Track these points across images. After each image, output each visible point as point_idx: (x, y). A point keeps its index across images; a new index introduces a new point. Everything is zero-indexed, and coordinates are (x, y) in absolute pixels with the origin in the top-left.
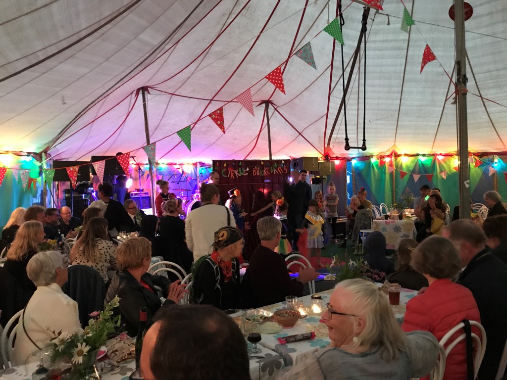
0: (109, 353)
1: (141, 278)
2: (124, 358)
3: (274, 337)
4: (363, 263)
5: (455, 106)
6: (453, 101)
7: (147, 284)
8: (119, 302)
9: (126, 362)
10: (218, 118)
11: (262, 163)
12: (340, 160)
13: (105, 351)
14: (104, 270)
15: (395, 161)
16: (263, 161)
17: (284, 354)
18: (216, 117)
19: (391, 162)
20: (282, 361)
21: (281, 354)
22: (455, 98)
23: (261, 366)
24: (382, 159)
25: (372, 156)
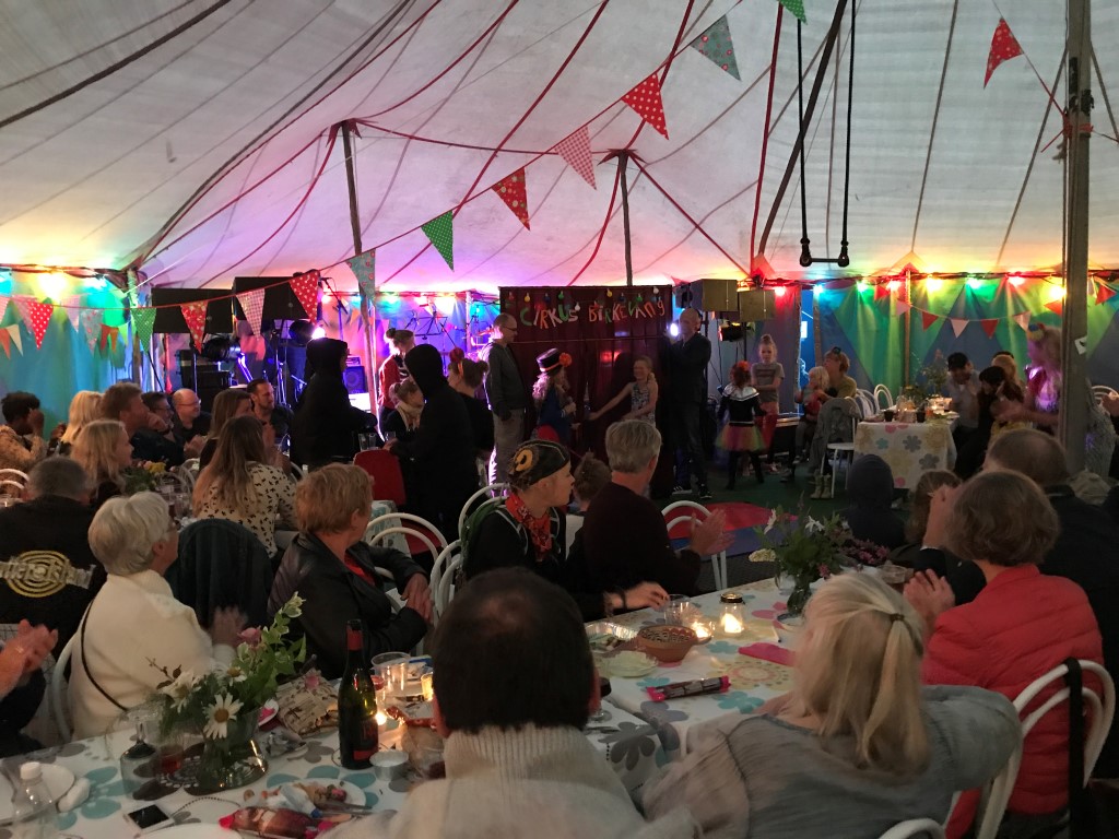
0: (282, 716)
1: (347, 551)
2: (314, 726)
3: (639, 684)
4: (839, 524)
5: (1062, 162)
6: (1057, 152)
7: (359, 564)
8: (300, 607)
9: (320, 735)
10: (513, 192)
11: (610, 294)
12: (786, 286)
13: (273, 711)
14: (267, 530)
15: (912, 288)
16: (612, 288)
17: (660, 724)
18: (510, 191)
19: (903, 290)
20: (656, 738)
21: (654, 724)
22: (1063, 146)
23: (610, 749)
24: (882, 286)
25: (860, 278)
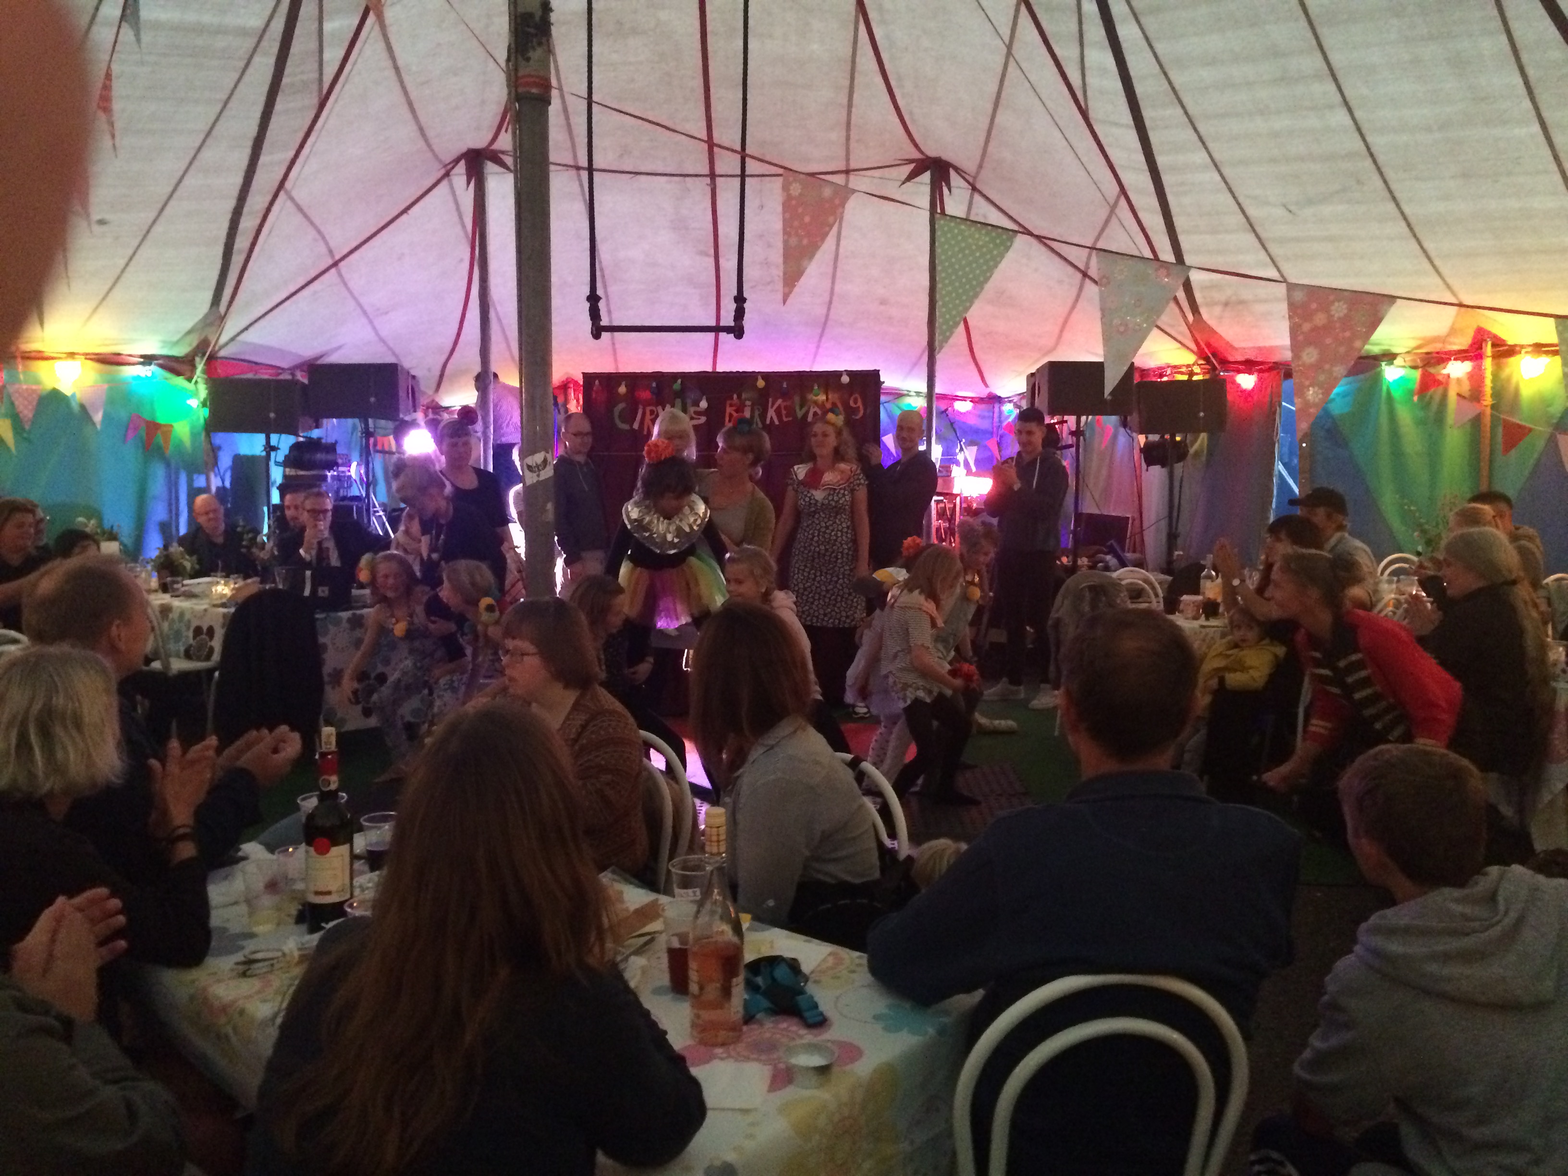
12: (1260, 371)
15: (1495, 376)
16: (766, 376)
19: (1476, 378)
24: (1432, 370)
25: (1390, 357)
